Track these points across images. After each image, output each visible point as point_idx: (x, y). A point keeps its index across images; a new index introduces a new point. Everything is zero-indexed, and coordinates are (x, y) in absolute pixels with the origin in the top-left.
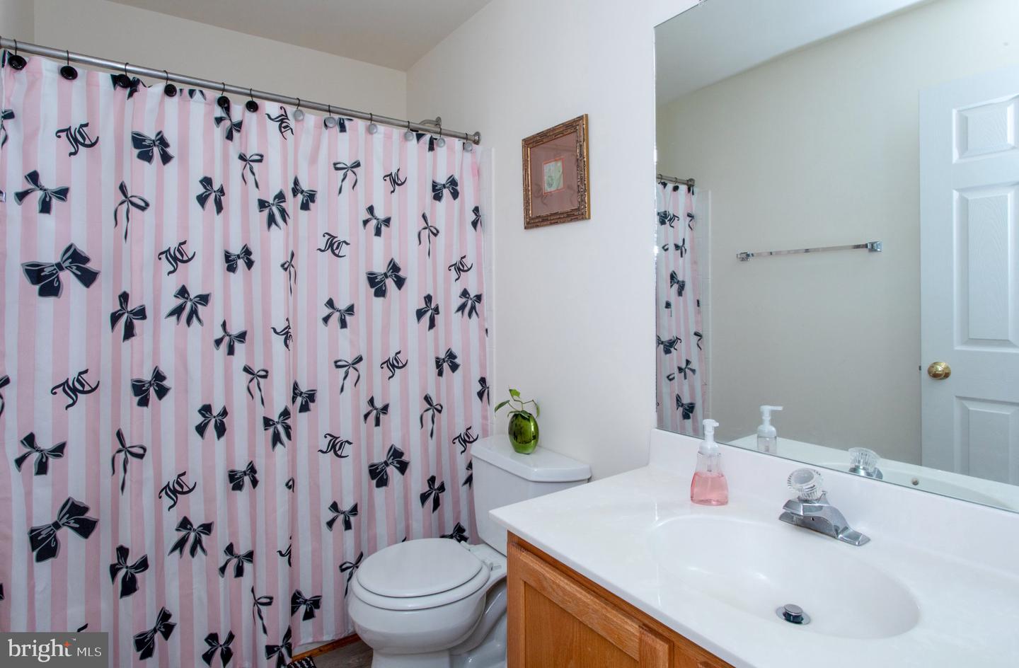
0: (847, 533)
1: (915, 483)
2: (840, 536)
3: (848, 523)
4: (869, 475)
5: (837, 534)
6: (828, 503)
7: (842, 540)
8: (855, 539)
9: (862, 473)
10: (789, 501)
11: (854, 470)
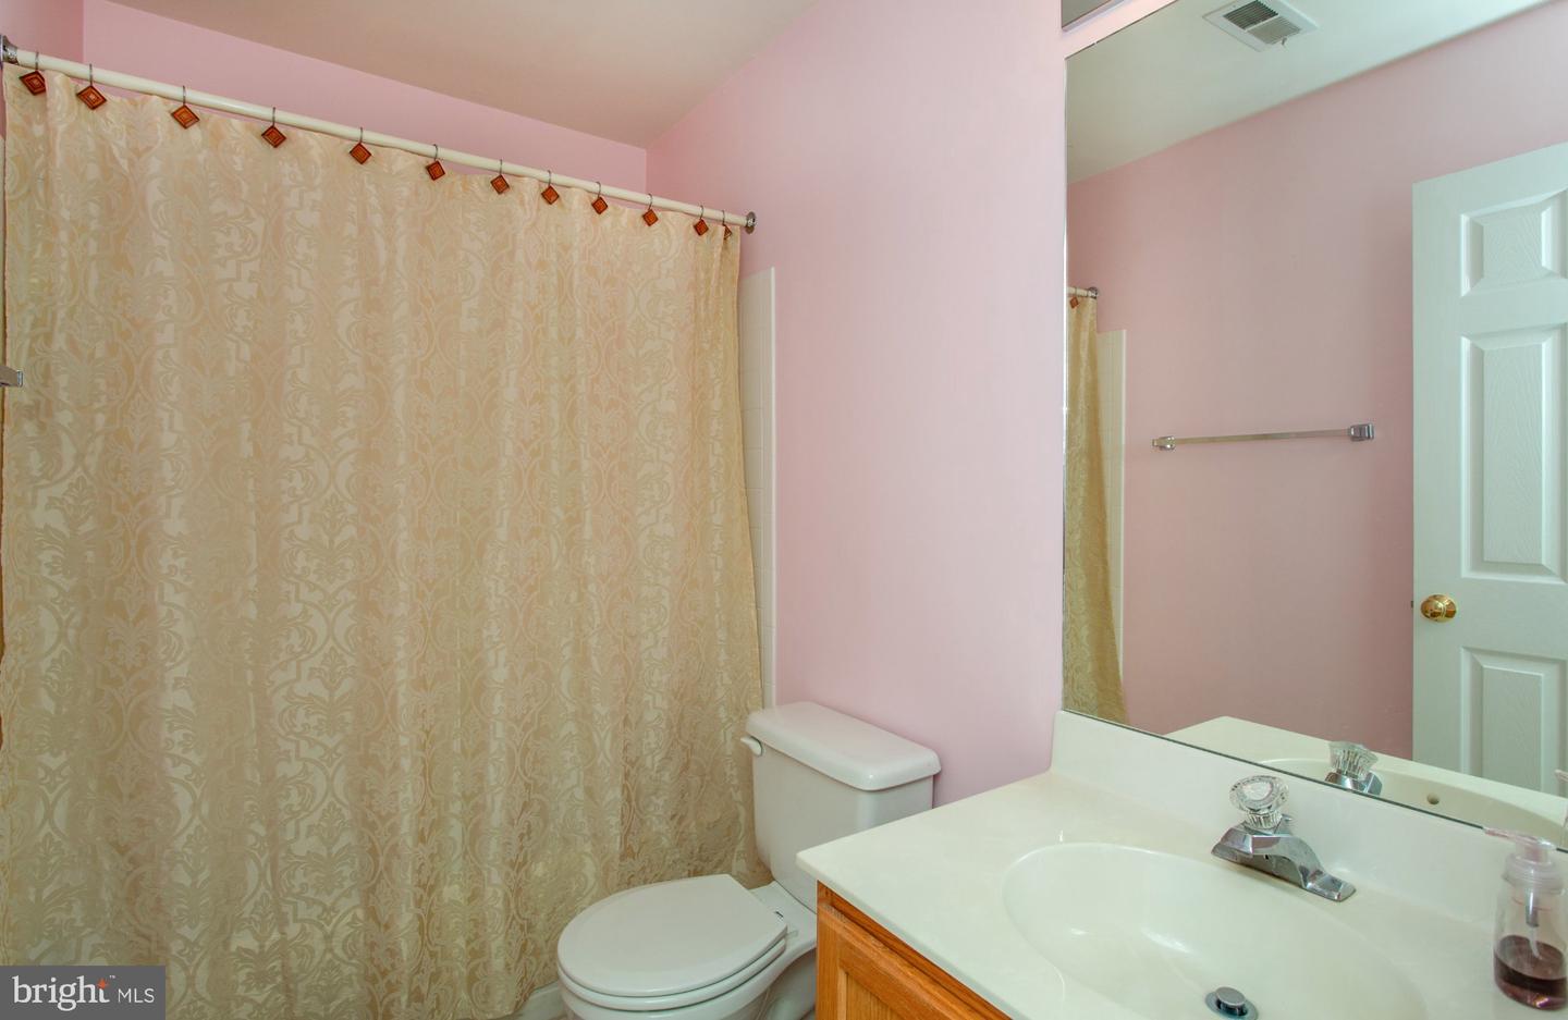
0: (1321, 879)
1: (1434, 802)
2: (1310, 885)
3: (1322, 862)
4: (1358, 788)
5: (1305, 881)
6: (1290, 833)
7: (1312, 891)
8: (1334, 889)
9: (1348, 783)
10: (1231, 831)
11: (1334, 779)
